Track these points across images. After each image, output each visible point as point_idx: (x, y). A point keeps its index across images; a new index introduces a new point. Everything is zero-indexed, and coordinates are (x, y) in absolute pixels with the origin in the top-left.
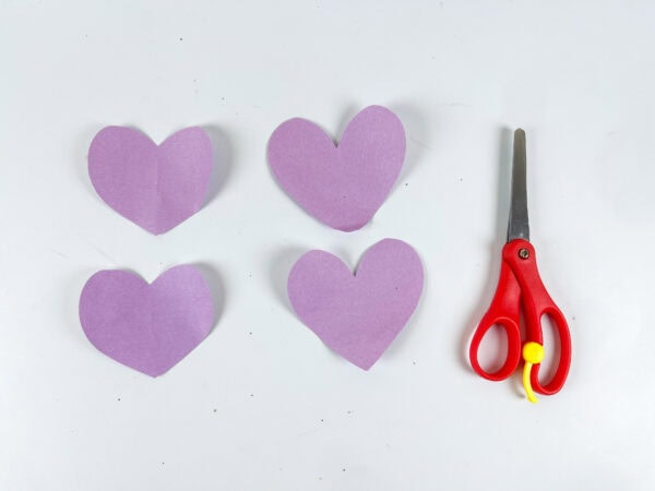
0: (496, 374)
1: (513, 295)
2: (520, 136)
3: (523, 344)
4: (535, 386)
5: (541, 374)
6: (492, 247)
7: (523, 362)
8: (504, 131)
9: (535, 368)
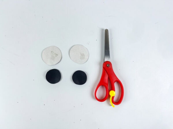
0: (101, 100)
1: (106, 78)
4: (113, 102)
6: (100, 64)
8: (103, 30)
9: (113, 97)
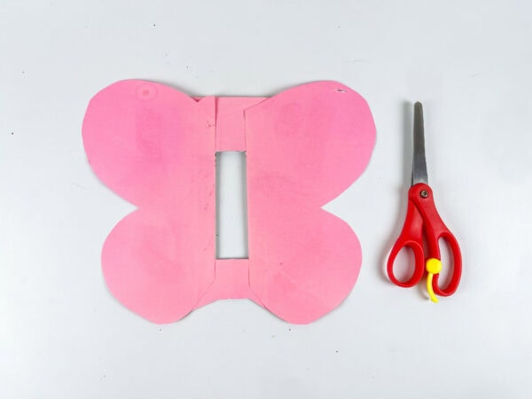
0: (407, 283)
1: (417, 225)
2: (418, 107)
3: (426, 260)
4: (436, 290)
5: (440, 282)
6: (401, 191)
7: (426, 273)
8: (406, 105)
9: (435, 277)
